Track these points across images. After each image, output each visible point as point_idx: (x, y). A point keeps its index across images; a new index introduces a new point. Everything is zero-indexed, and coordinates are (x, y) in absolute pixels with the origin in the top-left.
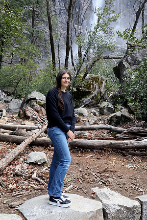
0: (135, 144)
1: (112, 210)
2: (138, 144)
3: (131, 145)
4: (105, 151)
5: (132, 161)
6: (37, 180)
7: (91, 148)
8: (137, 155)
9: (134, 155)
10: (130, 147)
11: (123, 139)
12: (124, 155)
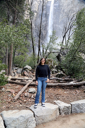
0: (67, 84)
1: (62, 108)
4: (56, 87)
5: (66, 90)
6: (33, 98)
7: (51, 86)
9: (67, 88)
10: (65, 85)
11: (63, 83)
12: (63, 89)
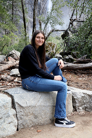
0: (84, 66)
1: (78, 96)
2: (85, 66)
3: (80, 67)
5: (82, 76)
8: (84, 74)
10: (80, 68)
